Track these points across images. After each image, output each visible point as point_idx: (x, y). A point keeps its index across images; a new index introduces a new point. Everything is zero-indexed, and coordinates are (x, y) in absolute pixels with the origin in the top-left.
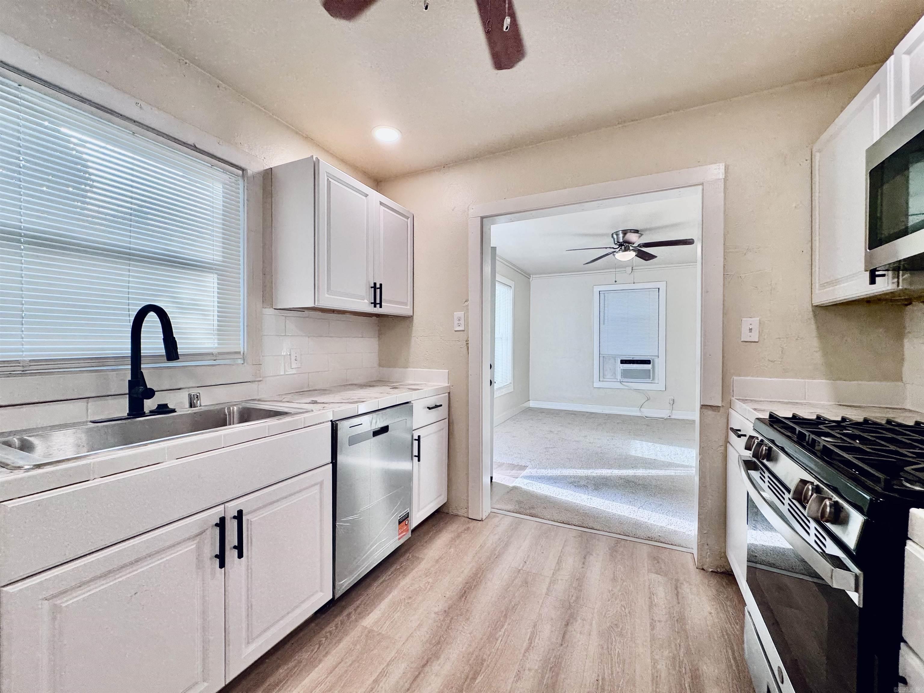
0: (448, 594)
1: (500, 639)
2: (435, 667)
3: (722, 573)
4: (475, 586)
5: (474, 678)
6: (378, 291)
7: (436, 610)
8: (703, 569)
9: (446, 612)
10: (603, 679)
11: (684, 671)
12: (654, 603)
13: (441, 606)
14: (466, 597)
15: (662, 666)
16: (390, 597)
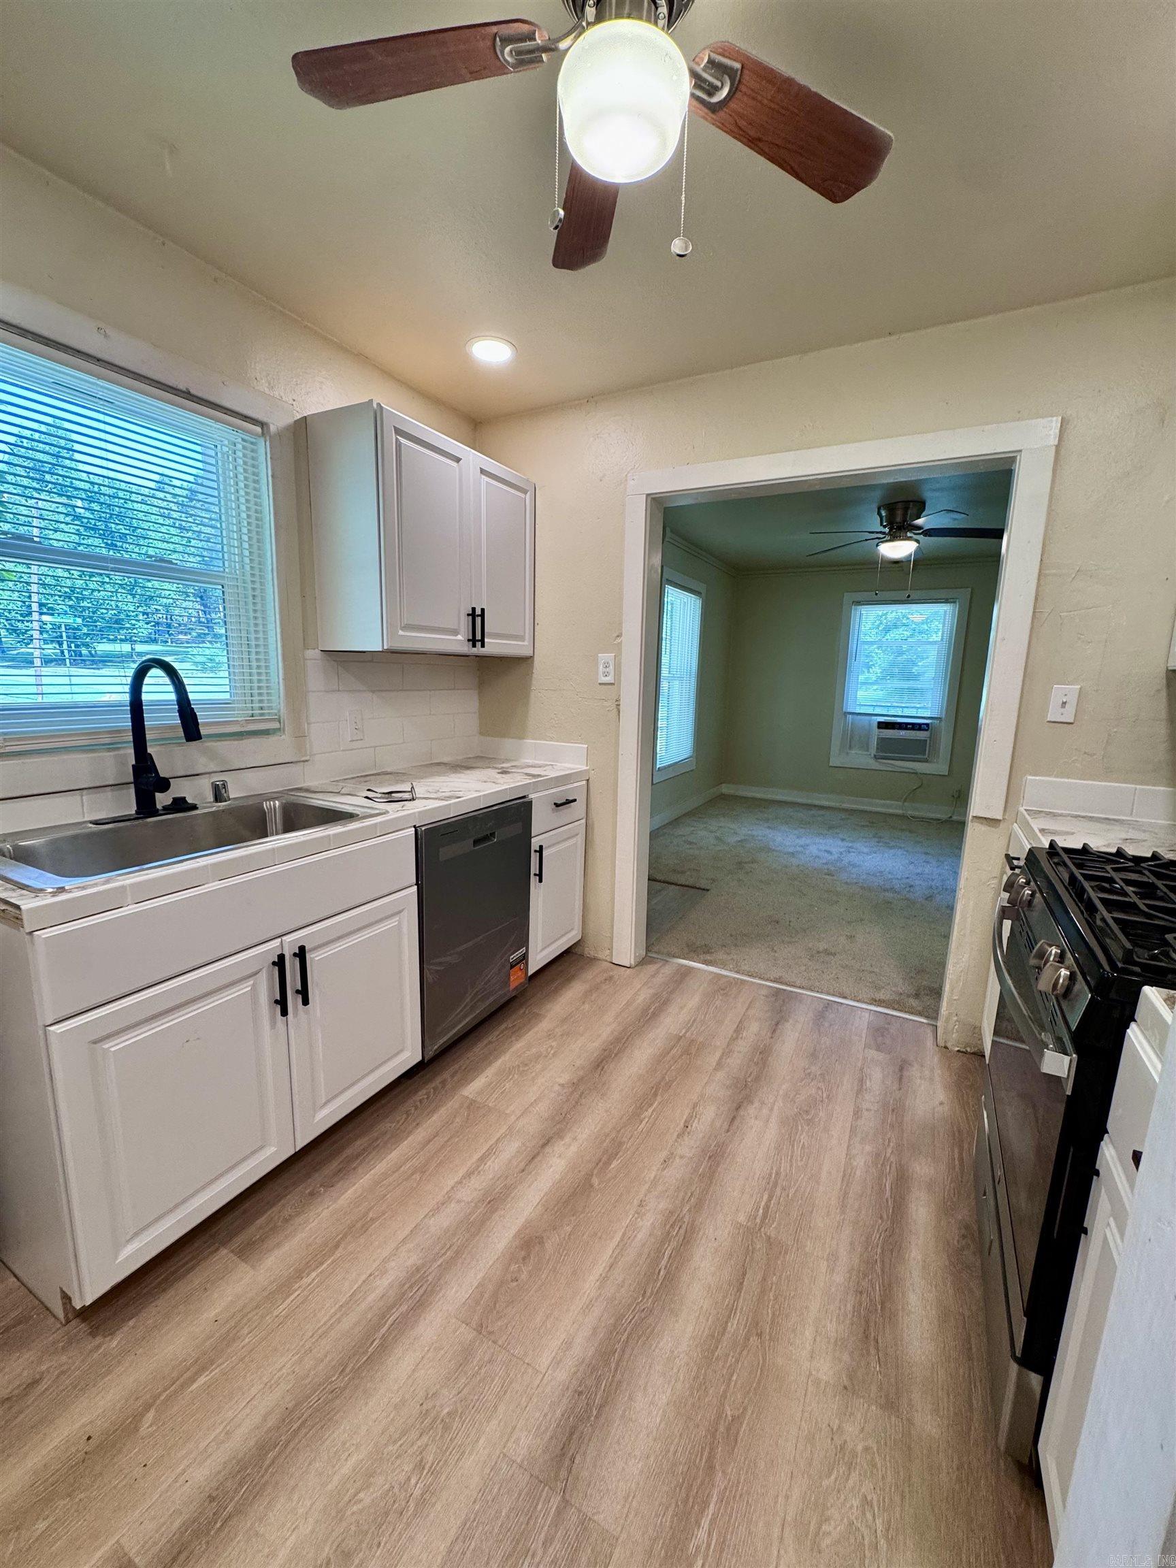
0: (578, 1063)
1: (646, 1120)
2: (558, 1147)
3: (974, 1053)
4: (616, 1055)
5: (608, 1162)
6: (478, 620)
7: (562, 1081)
8: (946, 1047)
9: (575, 1085)
10: (778, 1174)
11: (888, 1170)
12: (864, 1087)
13: (565, 1078)
14: (603, 1068)
15: (860, 1162)
16: (499, 1062)
